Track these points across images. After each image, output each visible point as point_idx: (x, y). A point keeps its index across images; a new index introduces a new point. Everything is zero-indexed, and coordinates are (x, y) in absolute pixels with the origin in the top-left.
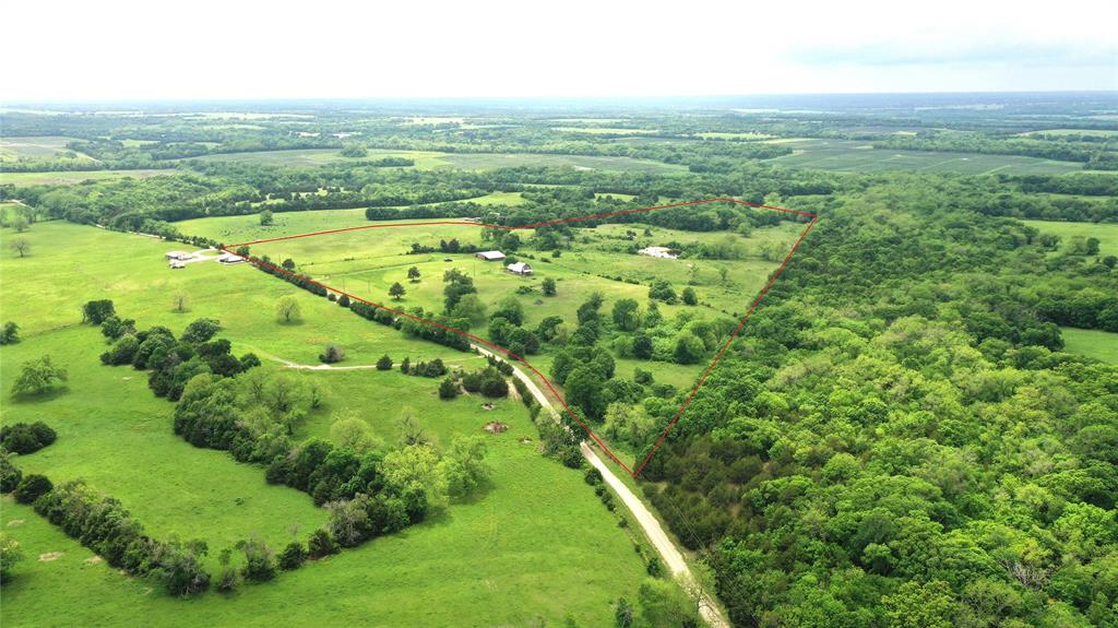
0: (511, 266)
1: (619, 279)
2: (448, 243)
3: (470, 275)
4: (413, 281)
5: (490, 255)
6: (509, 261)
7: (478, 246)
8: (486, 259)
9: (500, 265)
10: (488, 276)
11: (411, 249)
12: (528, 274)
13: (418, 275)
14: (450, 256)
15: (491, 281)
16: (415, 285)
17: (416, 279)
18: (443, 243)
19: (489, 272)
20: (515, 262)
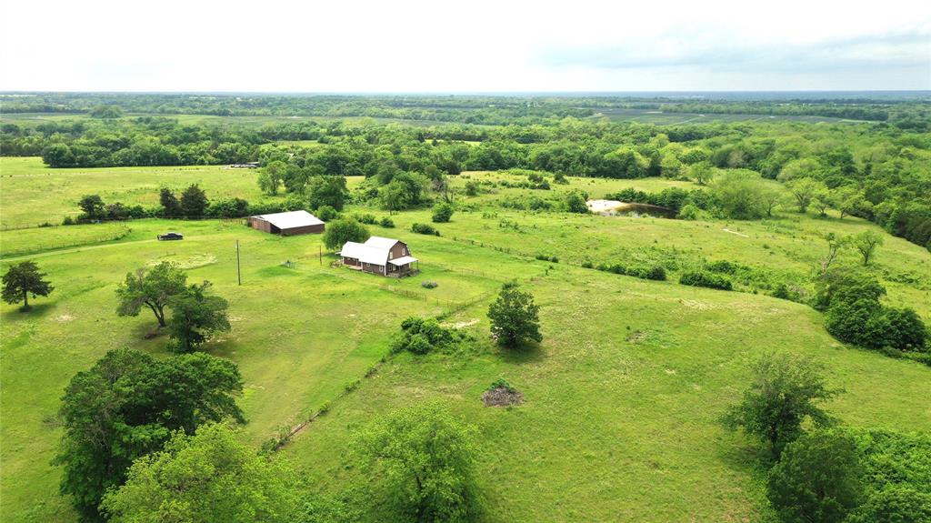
0: (350, 249)
1: (657, 275)
2: (178, 196)
3: (220, 287)
4: (26, 310)
5: (284, 220)
6: (341, 236)
7: (253, 203)
8: (275, 230)
9: (316, 244)
10: (282, 281)
11: (80, 211)
12: (405, 271)
13: (43, 289)
14: (178, 226)
15: (296, 302)
16: (25, 325)
17: (34, 300)
18: (166, 196)
19: (286, 268)
20: (360, 237)
